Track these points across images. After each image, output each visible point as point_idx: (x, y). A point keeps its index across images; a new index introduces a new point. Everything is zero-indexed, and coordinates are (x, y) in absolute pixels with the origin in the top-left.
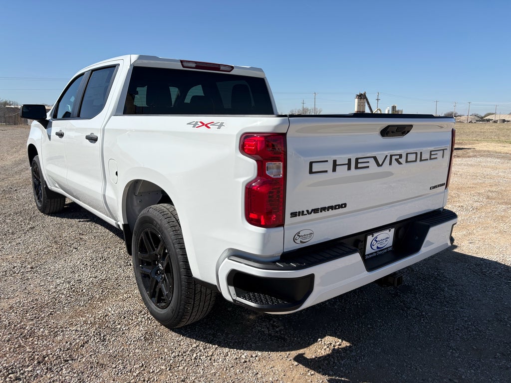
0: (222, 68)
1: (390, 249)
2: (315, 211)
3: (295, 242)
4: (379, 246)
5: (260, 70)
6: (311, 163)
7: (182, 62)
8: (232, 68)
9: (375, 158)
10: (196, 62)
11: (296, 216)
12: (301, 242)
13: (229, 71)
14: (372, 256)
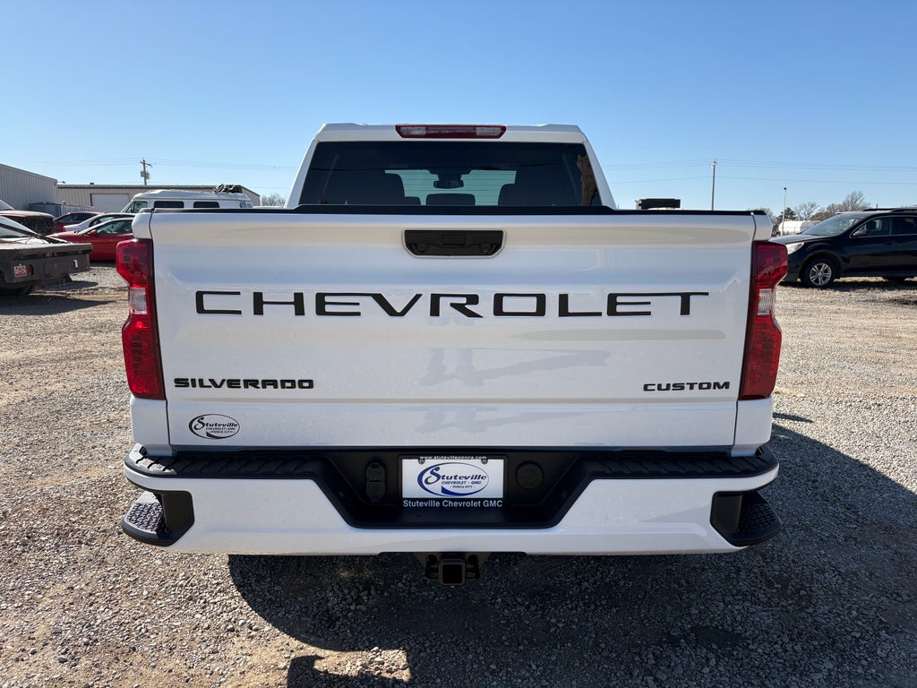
0: (478, 131)
1: (493, 504)
2: (233, 384)
3: (192, 431)
4: (448, 487)
5: (576, 128)
6: (200, 295)
7: (398, 128)
8: (504, 129)
9: (379, 298)
10: (427, 127)
11: (187, 385)
12: (208, 434)
13: (499, 136)
14: (421, 504)
